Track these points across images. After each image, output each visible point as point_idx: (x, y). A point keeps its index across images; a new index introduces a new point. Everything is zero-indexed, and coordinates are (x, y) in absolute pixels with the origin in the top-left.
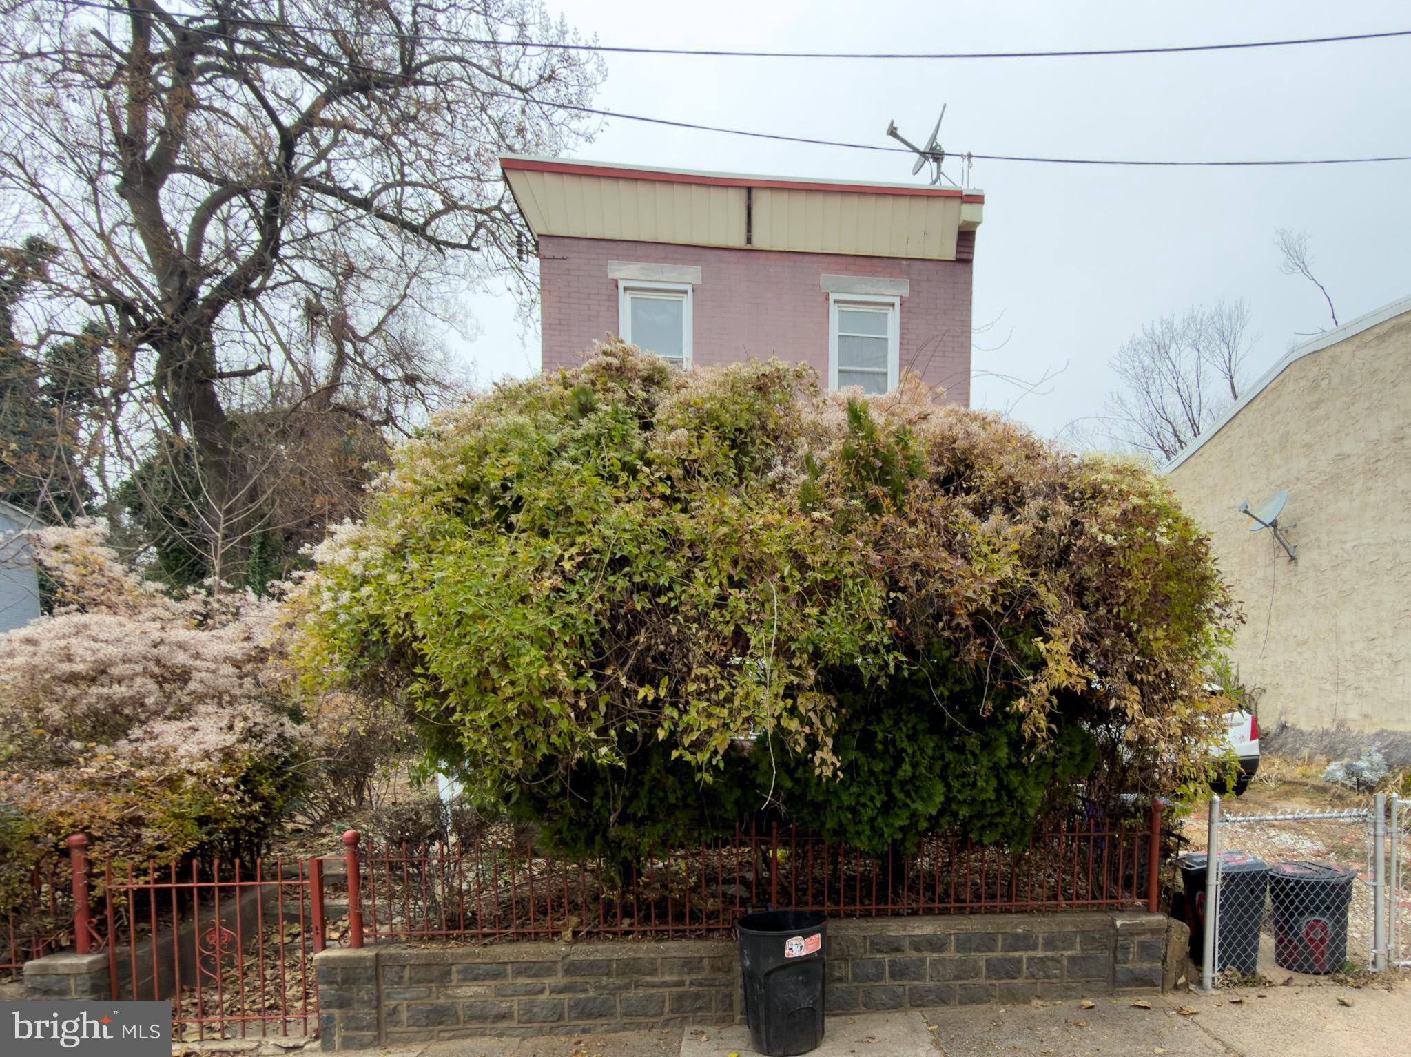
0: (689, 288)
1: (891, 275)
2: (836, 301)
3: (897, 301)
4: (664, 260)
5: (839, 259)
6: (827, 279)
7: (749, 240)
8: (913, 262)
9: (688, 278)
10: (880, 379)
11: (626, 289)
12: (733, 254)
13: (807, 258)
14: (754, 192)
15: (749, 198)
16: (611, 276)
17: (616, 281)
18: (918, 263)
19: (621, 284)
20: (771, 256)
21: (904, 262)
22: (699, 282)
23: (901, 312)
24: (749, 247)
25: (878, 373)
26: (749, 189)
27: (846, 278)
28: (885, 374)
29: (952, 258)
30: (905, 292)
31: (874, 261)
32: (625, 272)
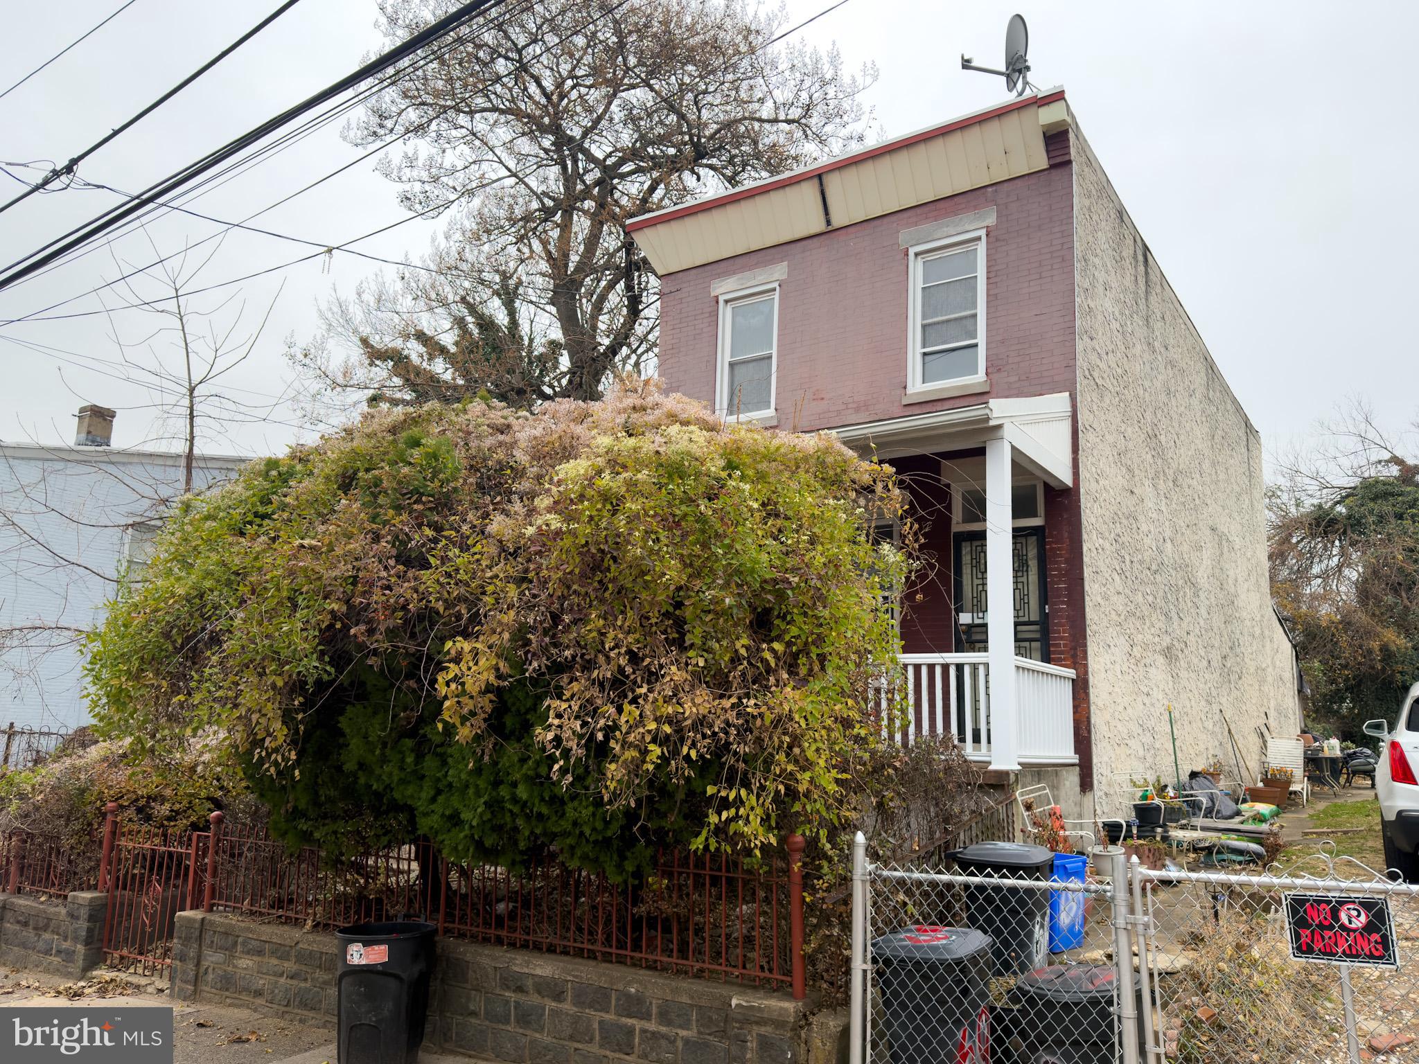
0: (776, 285)
1: (975, 208)
2: (917, 255)
3: (983, 233)
4: (757, 265)
5: (919, 211)
6: (904, 236)
7: (828, 223)
8: (998, 187)
9: (777, 276)
10: (970, 321)
11: (727, 302)
12: (815, 240)
13: (885, 220)
14: (824, 177)
15: (821, 184)
16: (713, 294)
17: (717, 297)
18: (1006, 185)
19: (721, 299)
20: (851, 230)
21: (990, 189)
22: (785, 277)
23: (988, 243)
24: (830, 228)
25: (966, 317)
26: (820, 176)
27: (925, 227)
28: (975, 316)
29: (1046, 166)
30: (991, 220)
31: (956, 199)
32: (724, 287)
